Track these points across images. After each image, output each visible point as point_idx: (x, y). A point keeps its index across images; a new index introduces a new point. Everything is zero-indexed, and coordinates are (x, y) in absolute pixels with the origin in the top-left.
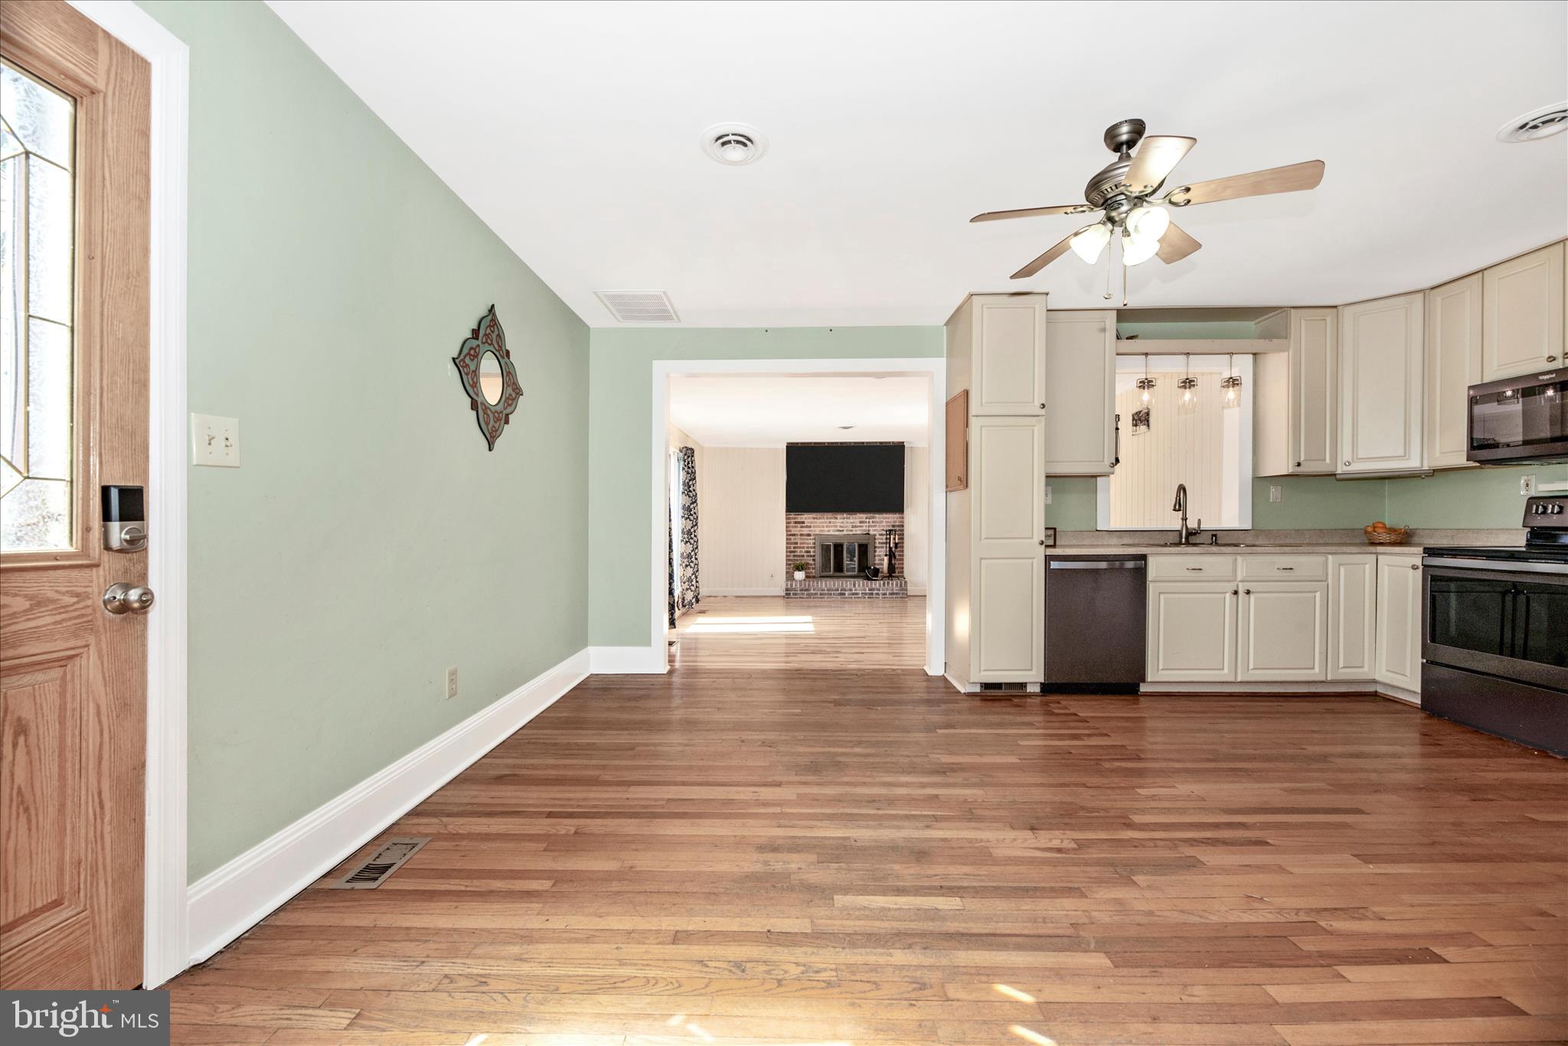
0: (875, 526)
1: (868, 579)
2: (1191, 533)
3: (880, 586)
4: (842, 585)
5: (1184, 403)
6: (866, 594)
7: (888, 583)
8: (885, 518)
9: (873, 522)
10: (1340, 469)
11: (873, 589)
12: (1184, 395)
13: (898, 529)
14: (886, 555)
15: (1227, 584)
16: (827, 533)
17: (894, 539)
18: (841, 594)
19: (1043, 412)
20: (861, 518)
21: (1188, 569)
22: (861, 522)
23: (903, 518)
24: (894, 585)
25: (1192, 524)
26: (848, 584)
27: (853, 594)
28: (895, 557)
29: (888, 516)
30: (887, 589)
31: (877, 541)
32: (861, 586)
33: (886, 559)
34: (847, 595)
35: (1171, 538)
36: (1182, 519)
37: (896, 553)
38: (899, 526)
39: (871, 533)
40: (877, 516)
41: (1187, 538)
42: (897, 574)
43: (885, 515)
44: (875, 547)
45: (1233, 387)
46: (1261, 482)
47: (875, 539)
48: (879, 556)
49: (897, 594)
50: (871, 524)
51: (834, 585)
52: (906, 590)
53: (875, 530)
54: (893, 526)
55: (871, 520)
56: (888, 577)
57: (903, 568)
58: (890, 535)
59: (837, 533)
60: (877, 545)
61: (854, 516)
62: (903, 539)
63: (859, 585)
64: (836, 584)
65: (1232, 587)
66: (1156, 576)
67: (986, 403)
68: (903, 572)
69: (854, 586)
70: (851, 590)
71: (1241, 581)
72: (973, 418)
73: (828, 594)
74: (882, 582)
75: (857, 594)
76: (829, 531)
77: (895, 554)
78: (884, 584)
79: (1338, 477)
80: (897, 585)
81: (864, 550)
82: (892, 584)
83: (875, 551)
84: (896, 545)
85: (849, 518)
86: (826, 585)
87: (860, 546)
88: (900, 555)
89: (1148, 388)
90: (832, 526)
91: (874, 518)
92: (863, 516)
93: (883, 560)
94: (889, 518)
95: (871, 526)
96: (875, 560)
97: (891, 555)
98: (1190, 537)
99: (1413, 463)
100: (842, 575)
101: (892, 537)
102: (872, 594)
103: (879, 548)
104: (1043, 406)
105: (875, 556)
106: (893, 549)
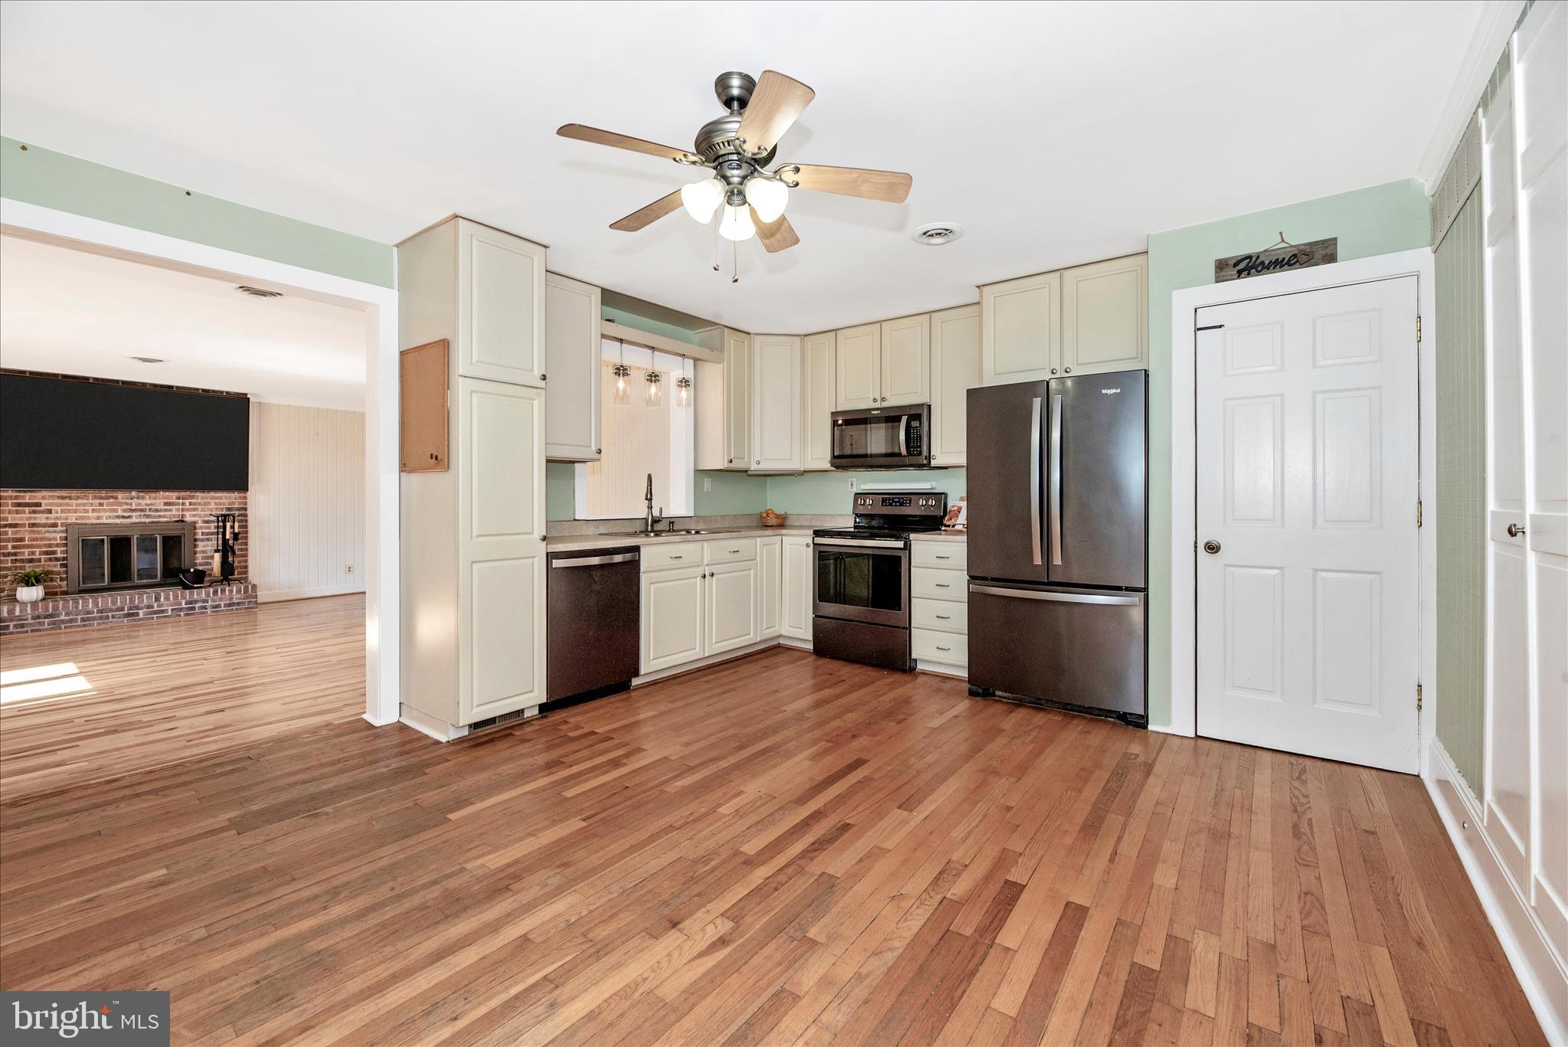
0: (195, 510)
1: (185, 587)
2: (656, 521)
3: (208, 595)
4: (132, 601)
5: (650, 397)
6: (181, 610)
7: (223, 591)
8: (215, 498)
9: (190, 504)
10: (754, 467)
11: (196, 602)
12: (650, 388)
13: (237, 513)
14: (217, 551)
15: (697, 569)
16: (94, 521)
17: (233, 527)
18: (128, 615)
19: (543, 384)
20: (167, 498)
21: (671, 558)
22: (166, 504)
23: (245, 498)
24: (233, 592)
25: (656, 513)
26: (146, 597)
27: (155, 612)
28: (234, 553)
29: (219, 494)
30: (221, 599)
31: (199, 531)
32: (171, 598)
33: (217, 557)
34: (141, 616)
35: (638, 526)
36: (648, 507)
37: (236, 547)
38: (239, 509)
39: (188, 519)
40: (199, 494)
41: (652, 526)
42: (236, 576)
43: (212, 494)
44: (196, 540)
45: (685, 387)
46: (700, 473)
47: (195, 528)
48: (204, 552)
49: (238, 604)
50: (188, 506)
51: (114, 602)
52: (256, 597)
53: (194, 516)
54: (229, 509)
55: (187, 502)
56: (222, 581)
57: (246, 567)
58: (224, 522)
59: (118, 521)
60: (199, 536)
61: (153, 495)
62: (246, 527)
63: (167, 598)
64: (122, 599)
65: (699, 571)
66: (648, 567)
67: (477, 361)
68: (246, 573)
69: (157, 599)
70: (148, 607)
71: (707, 565)
72: (461, 379)
73: (101, 618)
74: (211, 590)
75: (163, 611)
76: (98, 518)
77: (232, 550)
78: (215, 593)
79: (749, 472)
80: (239, 591)
81: (174, 543)
82: (231, 591)
83: (195, 546)
84: (236, 536)
85: (143, 498)
86: (96, 604)
87: (166, 540)
88: (242, 550)
89: (623, 375)
90: (105, 510)
91: (193, 497)
92: (173, 496)
93: (212, 557)
94: (220, 498)
95: (188, 510)
96: (195, 559)
97: (226, 550)
98: (655, 525)
99: (795, 465)
100: (129, 584)
101: (228, 525)
102: (193, 608)
103: (202, 540)
104: (544, 378)
105: (195, 553)
106: (231, 542)
